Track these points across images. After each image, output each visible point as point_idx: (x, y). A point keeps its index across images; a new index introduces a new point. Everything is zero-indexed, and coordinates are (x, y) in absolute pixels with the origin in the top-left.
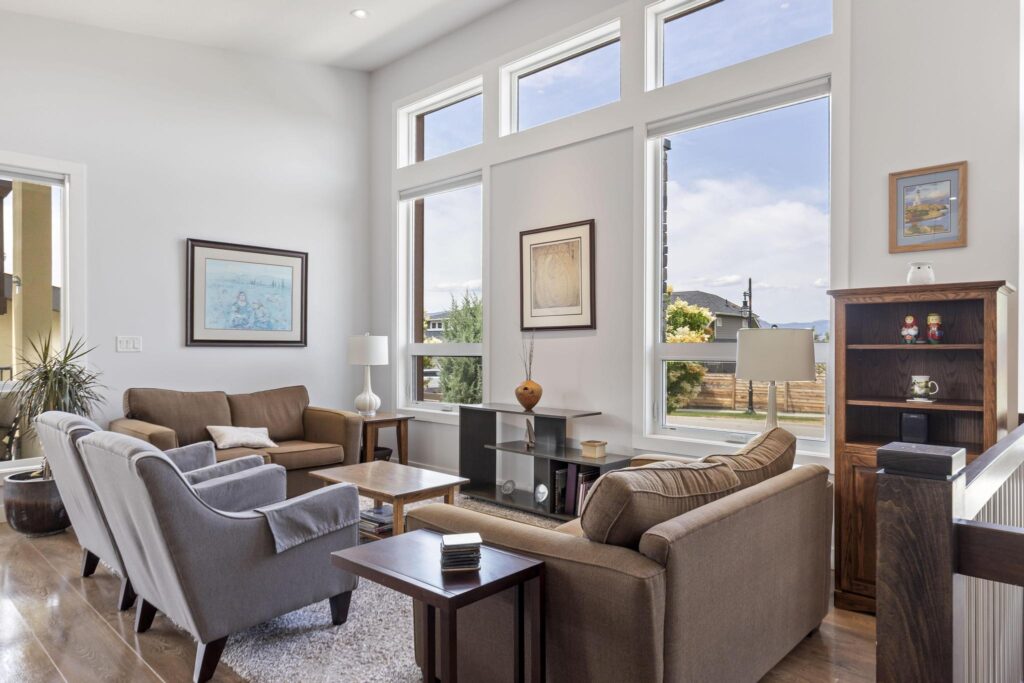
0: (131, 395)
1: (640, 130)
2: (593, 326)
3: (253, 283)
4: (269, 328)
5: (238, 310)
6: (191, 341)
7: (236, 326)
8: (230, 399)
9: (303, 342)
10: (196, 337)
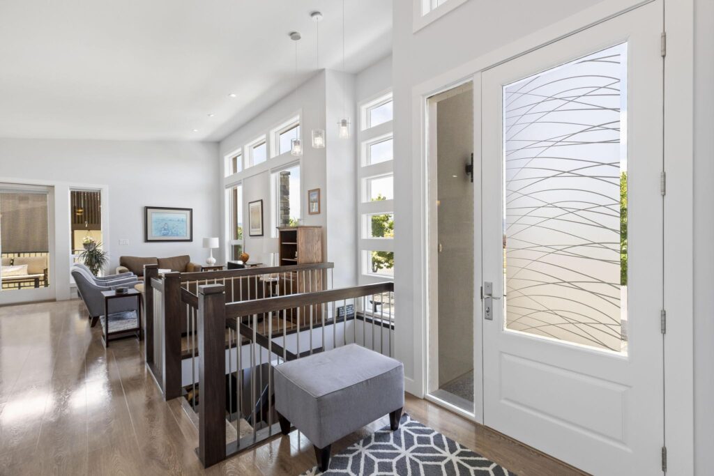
0: (122, 258)
1: (270, 171)
2: (262, 235)
3: (170, 220)
4: (177, 235)
5: (165, 230)
6: (147, 241)
7: (164, 235)
8: (158, 260)
9: (191, 240)
10: (149, 239)
